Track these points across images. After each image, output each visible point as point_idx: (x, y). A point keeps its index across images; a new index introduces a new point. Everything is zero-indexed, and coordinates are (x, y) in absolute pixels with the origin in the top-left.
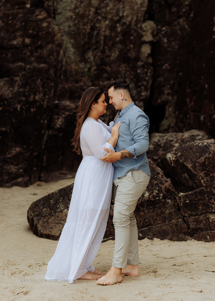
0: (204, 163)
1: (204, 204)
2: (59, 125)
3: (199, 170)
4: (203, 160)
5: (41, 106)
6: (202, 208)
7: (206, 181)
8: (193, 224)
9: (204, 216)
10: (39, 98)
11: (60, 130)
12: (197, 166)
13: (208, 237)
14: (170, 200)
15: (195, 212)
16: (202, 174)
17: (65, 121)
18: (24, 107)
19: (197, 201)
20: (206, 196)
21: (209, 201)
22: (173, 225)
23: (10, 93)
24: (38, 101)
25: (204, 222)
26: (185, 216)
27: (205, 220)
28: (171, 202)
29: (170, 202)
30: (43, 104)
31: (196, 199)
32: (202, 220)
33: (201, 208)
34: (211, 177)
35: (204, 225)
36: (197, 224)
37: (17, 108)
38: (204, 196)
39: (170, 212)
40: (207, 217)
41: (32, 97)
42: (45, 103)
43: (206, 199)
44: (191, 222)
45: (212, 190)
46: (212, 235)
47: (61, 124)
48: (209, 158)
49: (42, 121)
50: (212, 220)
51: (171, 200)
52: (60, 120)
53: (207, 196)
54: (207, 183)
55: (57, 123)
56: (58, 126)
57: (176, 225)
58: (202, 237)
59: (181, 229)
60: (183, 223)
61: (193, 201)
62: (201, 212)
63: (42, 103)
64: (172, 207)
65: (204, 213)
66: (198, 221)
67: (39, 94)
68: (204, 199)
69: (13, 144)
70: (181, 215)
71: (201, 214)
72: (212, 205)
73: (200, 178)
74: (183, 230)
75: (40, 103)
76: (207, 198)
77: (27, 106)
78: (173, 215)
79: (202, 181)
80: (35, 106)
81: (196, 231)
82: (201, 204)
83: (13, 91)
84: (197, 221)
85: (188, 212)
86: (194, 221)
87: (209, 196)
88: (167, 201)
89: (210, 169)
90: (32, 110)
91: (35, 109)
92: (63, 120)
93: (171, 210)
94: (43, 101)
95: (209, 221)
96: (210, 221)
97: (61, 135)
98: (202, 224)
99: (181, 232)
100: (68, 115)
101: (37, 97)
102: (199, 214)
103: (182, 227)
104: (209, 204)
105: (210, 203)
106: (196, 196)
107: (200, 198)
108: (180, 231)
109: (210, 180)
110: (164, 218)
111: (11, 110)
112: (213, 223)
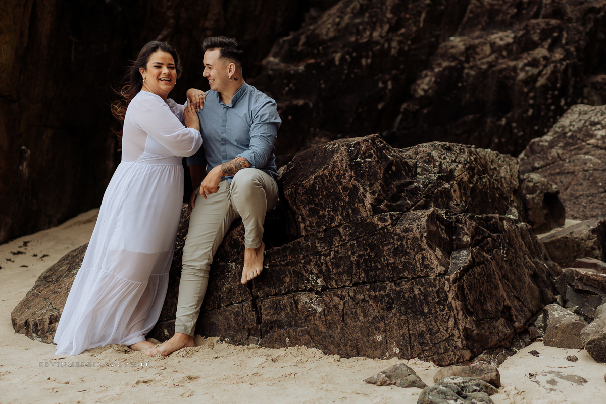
0: (313, 186)
1: (294, 271)
2: (423, 90)
3: (302, 202)
4: (312, 182)
5: (385, 53)
6: (291, 281)
7: (308, 226)
8: (268, 313)
9: (290, 298)
10: (380, 36)
11: (425, 101)
12: (299, 193)
13: (287, 339)
14: (234, 264)
15: (275, 288)
16: (305, 211)
17: (436, 82)
18: (347, 57)
19: (283, 265)
20: (301, 257)
21: (304, 267)
22: (230, 314)
23: (332, 30)
24: (377, 43)
25: (288, 309)
26: (257, 297)
27: (291, 304)
28: (236, 268)
29: (234, 268)
30: (390, 48)
31: (283, 263)
32: (285, 305)
33: (288, 280)
34: (319, 217)
35: (287, 315)
36: (274, 314)
37: (333, 59)
38: (299, 256)
39: (231, 287)
40: (296, 298)
41: (368, 33)
42: (394, 44)
43: (301, 263)
44: (265, 309)
45: (315, 243)
46: (296, 336)
47: (426, 87)
48: (322, 177)
49: (381, 85)
50: (303, 306)
51: (236, 265)
52: (427, 80)
53: (304, 257)
54: (309, 229)
55: (419, 86)
56: (421, 93)
57: (237, 314)
58: (276, 340)
59: (243, 322)
60: (250, 311)
61: (278, 266)
62: (286, 288)
63: (386, 46)
64: (237, 278)
65: (293, 291)
66: (277, 308)
67: (381, 27)
68: (298, 262)
69: (318, 130)
70: (251, 294)
71: (286, 294)
72: (309, 275)
73: (300, 219)
74: (248, 323)
75: (383, 46)
76: (303, 261)
77: (354, 54)
78: (235, 294)
79: (302, 225)
80: (370, 53)
81: (271, 328)
82: (290, 272)
83: (338, 24)
84: (277, 306)
85: (263, 289)
86: (270, 307)
87: (307, 255)
88: (229, 265)
89: (321, 199)
90: (364, 62)
91: (369, 61)
92: (433, 79)
93: (233, 283)
94: (389, 41)
95: (297, 307)
96: (300, 307)
97: (425, 111)
98: (283, 314)
99: (244, 328)
100: (446, 68)
101: (376, 34)
102: (283, 292)
103: (247, 319)
104: (304, 274)
105: (307, 271)
106: (284, 256)
107: (290, 259)
108: (242, 327)
109: (316, 223)
110: (218, 300)
111: (323, 64)
112: (303, 312)
